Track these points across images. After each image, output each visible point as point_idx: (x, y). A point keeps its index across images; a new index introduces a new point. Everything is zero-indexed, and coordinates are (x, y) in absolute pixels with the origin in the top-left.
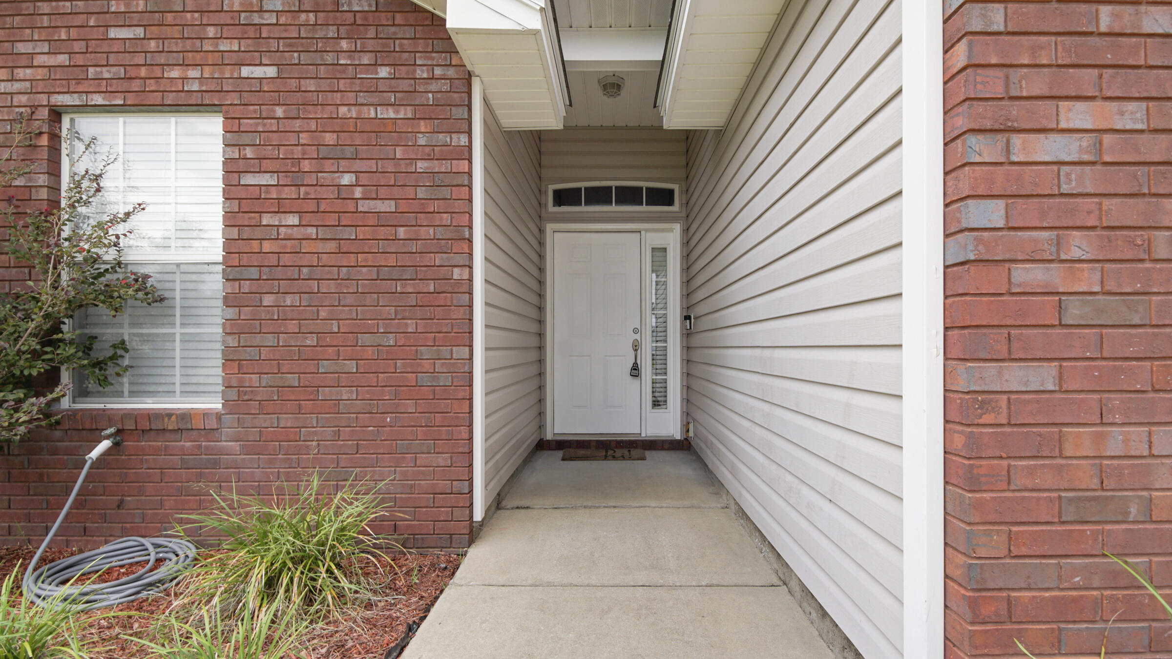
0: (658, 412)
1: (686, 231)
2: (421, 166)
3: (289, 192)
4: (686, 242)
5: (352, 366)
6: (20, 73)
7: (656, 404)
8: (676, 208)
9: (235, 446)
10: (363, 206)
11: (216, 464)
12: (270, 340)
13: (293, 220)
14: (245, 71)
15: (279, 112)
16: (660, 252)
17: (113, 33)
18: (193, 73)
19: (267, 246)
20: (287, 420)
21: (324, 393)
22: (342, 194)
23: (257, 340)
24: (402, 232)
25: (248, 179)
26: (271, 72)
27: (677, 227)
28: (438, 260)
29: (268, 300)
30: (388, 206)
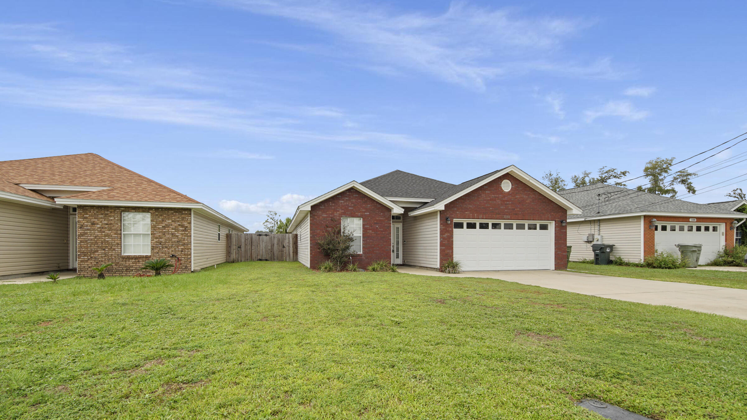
0: (398, 259)
1: (403, 225)
2: (386, 225)
3: (371, 228)
4: (403, 227)
5: (378, 248)
6: (338, 212)
7: (397, 258)
8: (401, 220)
9: (364, 258)
10: (379, 229)
11: (362, 260)
12: (368, 245)
13: (371, 231)
14: (366, 213)
15: (369, 218)
16: (398, 228)
17: (349, 208)
18: (359, 213)
19: (368, 234)
20: (370, 255)
21: (374, 252)
22: (377, 228)
23: (367, 245)
24: (384, 233)
25: (365, 226)
26: (369, 213)
27: (401, 224)
28: (388, 236)
29: (368, 240)
30: (382, 230)
